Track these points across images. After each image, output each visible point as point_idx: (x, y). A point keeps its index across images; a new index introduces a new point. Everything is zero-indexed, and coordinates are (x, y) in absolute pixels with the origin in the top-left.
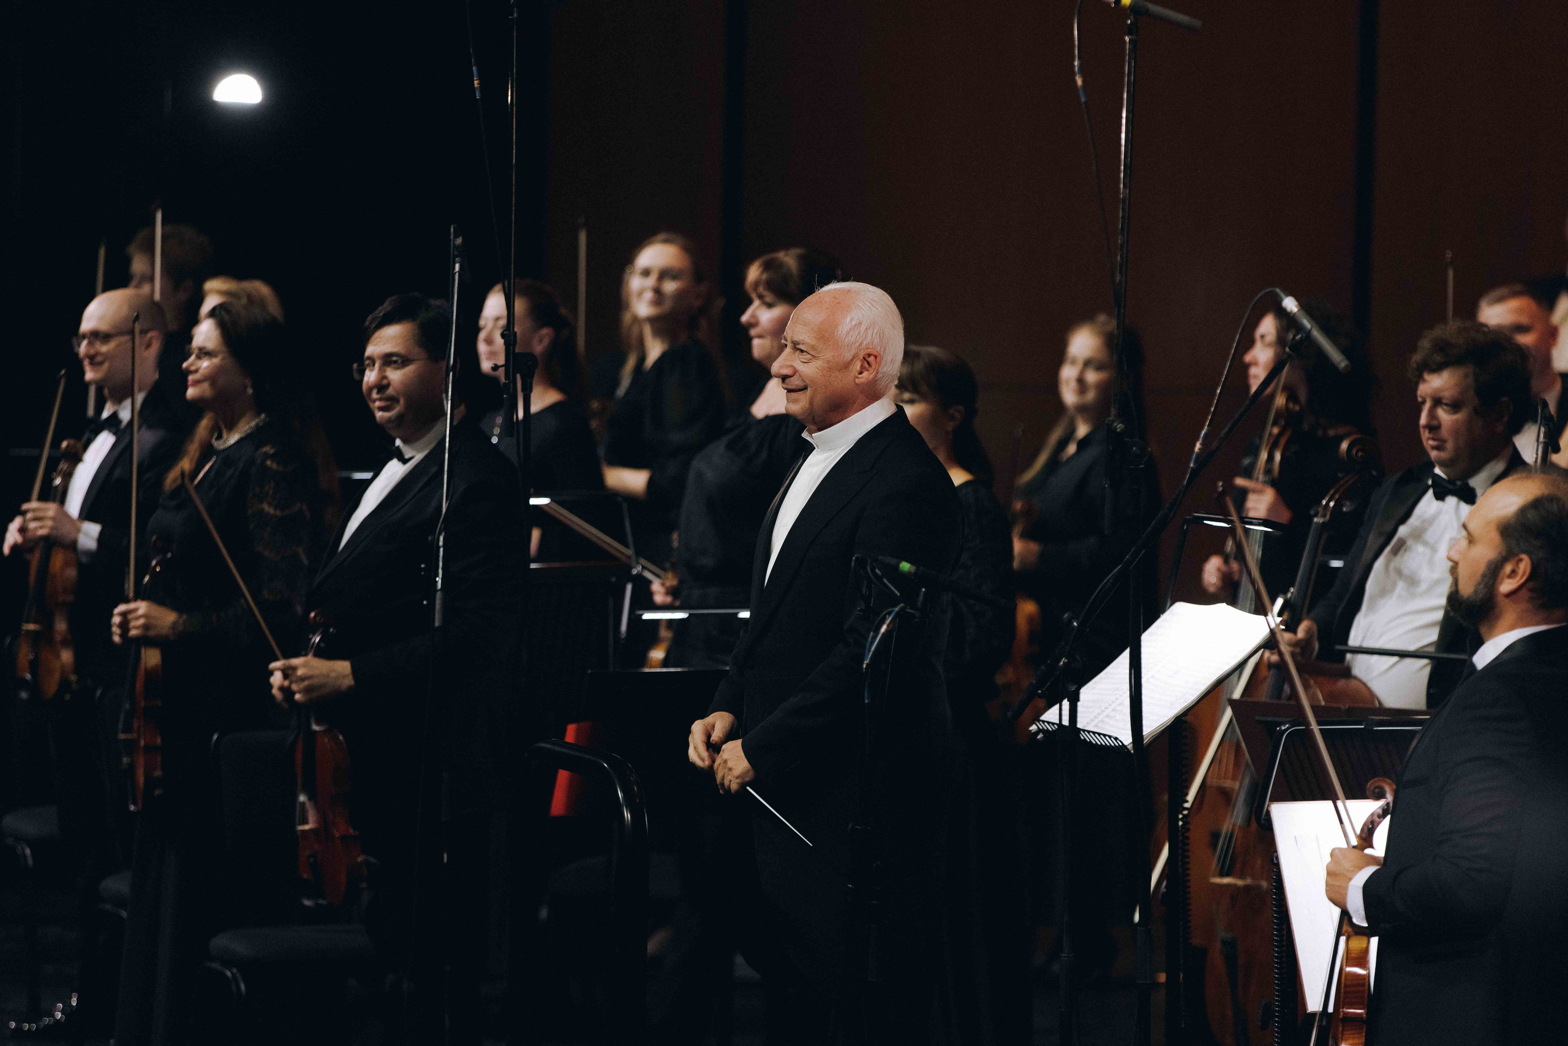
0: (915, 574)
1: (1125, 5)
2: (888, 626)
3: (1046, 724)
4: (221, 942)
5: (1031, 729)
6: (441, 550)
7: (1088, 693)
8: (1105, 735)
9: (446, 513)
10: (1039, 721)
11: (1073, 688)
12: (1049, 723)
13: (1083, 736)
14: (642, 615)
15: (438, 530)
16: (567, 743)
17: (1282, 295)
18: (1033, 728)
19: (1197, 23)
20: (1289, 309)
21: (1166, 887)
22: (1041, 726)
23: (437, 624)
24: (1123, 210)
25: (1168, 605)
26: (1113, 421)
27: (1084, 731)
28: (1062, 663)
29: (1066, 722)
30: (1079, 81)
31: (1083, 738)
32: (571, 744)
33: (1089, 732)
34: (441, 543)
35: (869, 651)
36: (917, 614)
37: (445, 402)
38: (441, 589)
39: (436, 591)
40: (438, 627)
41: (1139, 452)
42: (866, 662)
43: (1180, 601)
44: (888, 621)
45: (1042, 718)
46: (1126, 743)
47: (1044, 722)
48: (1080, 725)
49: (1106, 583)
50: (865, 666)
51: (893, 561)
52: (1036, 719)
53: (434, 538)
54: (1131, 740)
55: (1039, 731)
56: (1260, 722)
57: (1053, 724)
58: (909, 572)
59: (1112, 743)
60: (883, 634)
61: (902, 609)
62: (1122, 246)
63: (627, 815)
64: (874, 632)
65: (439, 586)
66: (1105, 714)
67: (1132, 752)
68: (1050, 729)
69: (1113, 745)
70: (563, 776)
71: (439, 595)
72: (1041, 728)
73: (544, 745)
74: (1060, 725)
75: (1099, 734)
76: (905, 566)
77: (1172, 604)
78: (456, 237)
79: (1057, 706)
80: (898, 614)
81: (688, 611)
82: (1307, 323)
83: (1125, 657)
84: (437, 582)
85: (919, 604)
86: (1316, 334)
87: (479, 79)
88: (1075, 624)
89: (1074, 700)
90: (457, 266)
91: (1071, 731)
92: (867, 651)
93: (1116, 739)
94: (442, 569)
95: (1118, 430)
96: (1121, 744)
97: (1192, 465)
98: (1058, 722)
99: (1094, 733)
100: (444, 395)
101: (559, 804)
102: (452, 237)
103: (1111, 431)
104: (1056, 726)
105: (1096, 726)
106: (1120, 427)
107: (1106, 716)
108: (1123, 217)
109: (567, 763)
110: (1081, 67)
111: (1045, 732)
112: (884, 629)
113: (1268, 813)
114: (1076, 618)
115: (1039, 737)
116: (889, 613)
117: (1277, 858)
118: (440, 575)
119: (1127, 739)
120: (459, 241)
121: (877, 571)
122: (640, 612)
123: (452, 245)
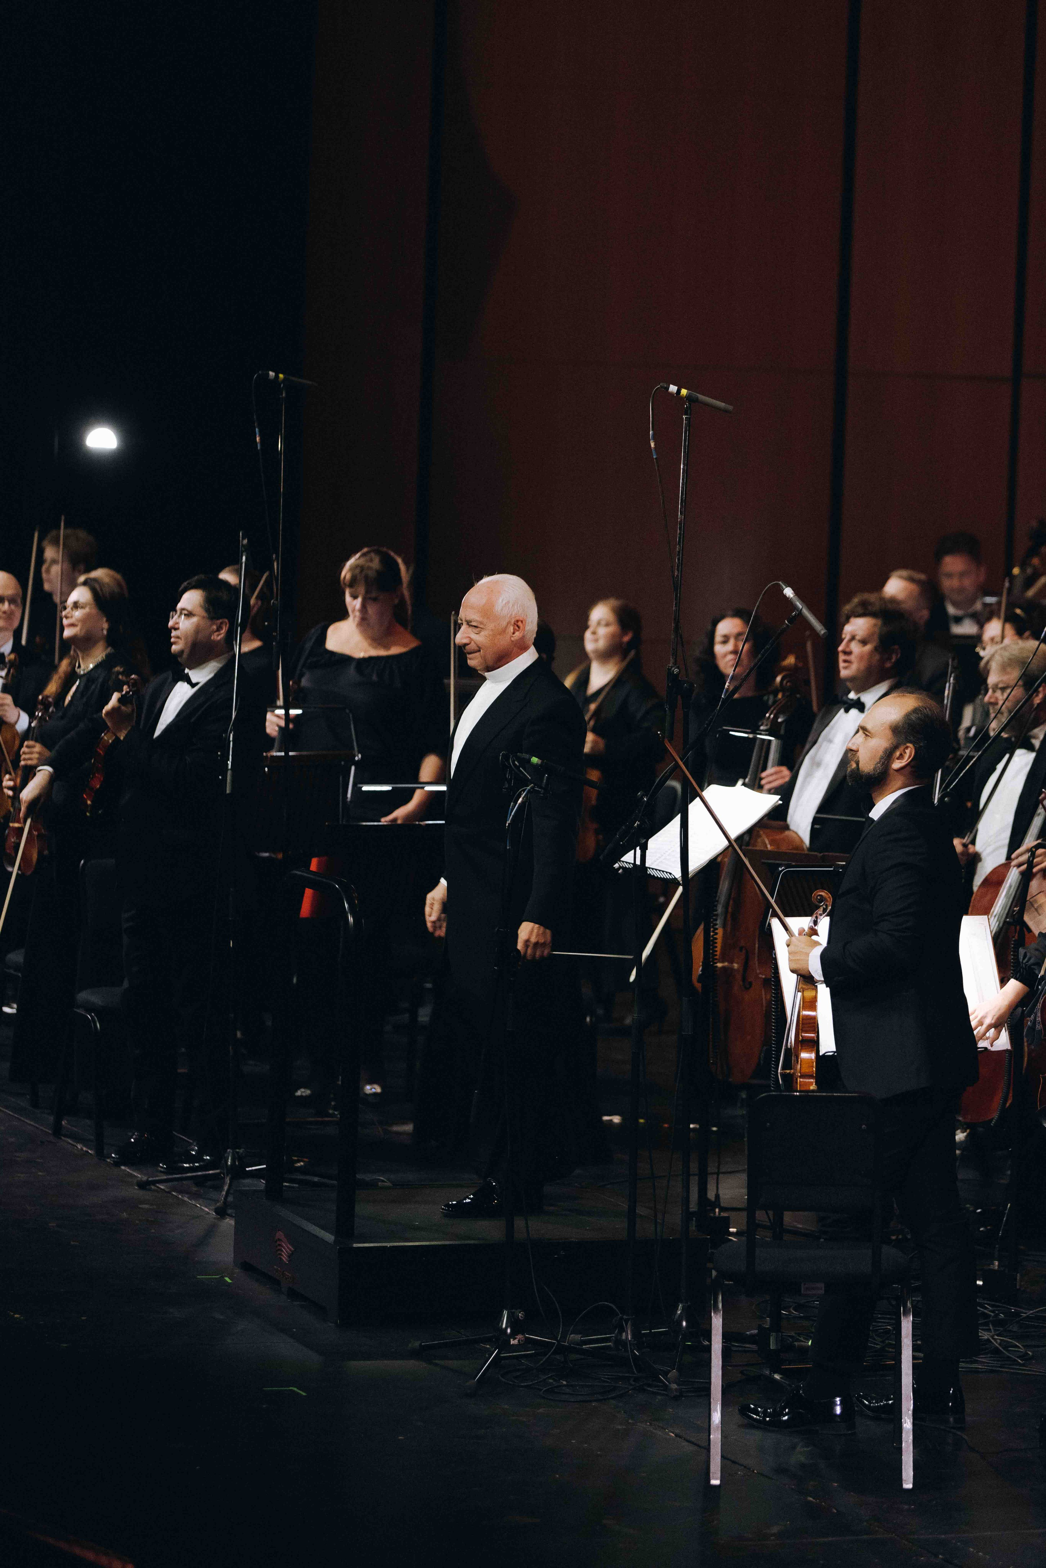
0: (541, 765)
1: (683, 395)
2: (523, 799)
3: (625, 863)
4: (83, 996)
5: (614, 866)
6: (231, 743)
7: (654, 843)
8: (663, 871)
9: (235, 718)
10: (620, 861)
11: (643, 841)
12: (626, 862)
13: (649, 871)
14: (362, 787)
15: (229, 731)
16: (311, 871)
17: (784, 587)
18: (616, 866)
19: (730, 408)
20: (787, 596)
21: (701, 971)
22: (621, 864)
23: (228, 792)
24: (680, 528)
25: (706, 785)
26: (672, 667)
27: (650, 868)
28: (636, 825)
29: (638, 862)
30: (653, 445)
31: (648, 873)
32: (315, 872)
33: (653, 869)
34: (231, 739)
35: (511, 815)
36: (543, 791)
37: (235, 647)
38: (231, 769)
39: (228, 770)
40: (228, 794)
41: (688, 687)
42: (509, 822)
43: (714, 784)
44: (523, 796)
45: (622, 859)
46: (676, 877)
47: (623, 862)
48: (647, 865)
49: (666, 773)
50: (507, 825)
51: (527, 756)
52: (618, 859)
53: (227, 737)
54: (680, 875)
55: (620, 867)
56: (764, 863)
57: (630, 863)
58: (537, 764)
59: (668, 876)
60: (520, 804)
61: (532, 788)
62: (679, 552)
63: (351, 919)
64: (514, 802)
65: (230, 767)
66: (663, 858)
67: (681, 882)
68: (628, 867)
69: (668, 878)
70: (308, 892)
71: (229, 773)
72: (621, 865)
73: (297, 872)
74: (634, 864)
75: (660, 871)
76: (535, 760)
77: (709, 785)
78: (243, 539)
79: (633, 851)
80: (529, 791)
81: (390, 785)
82: (799, 605)
83: (677, 821)
84: (228, 764)
85: (543, 786)
86: (806, 613)
87: (260, 435)
88: (645, 799)
89: (644, 849)
90: (244, 558)
91: (641, 869)
92: (509, 816)
93: (670, 874)
94: (232, 756)
95: (675, 673)
96: (673, 877)
97: (723, 696)
98: (633, 862)
99: (656, 870)
100: (234, 643)
101: (306, 909)
102: (241, 539)
103: (670, 673)
104: (631, 864)
105: (658, 865)
106: (676, 671)
107: (664, 859)
108: (680, 534)
109: (312, 884)
110: (654, 435)
111: (624, 869)
112: (520, 801)
113: (770, 925)
114: (647, 796)
115: (619, 872)
116: (524, 791)
117: (775, 954)
118: (230, 760)
119: (677, 874)
120: (245, 542)
121: (516, 763)
122: (361, 785)
123: (241, 544)
